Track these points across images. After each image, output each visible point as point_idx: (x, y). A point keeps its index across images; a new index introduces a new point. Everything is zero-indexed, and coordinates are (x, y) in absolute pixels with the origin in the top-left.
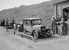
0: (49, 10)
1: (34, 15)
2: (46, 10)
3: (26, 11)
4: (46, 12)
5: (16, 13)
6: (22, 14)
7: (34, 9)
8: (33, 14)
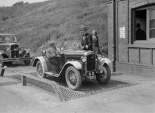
0: (86, 14)
1: (49, 24)
2: (78, 14)
3: (30, 15)
4: (78, 18)
5: (4, 19)
6: (20, 24)
7: (50, 10)
8: (47, 23)
